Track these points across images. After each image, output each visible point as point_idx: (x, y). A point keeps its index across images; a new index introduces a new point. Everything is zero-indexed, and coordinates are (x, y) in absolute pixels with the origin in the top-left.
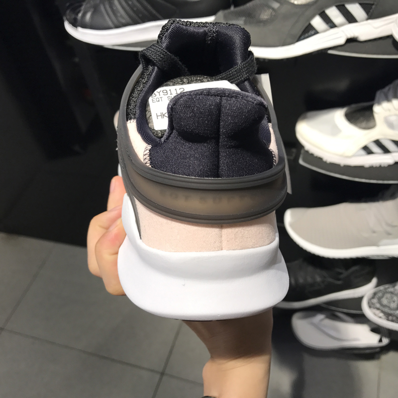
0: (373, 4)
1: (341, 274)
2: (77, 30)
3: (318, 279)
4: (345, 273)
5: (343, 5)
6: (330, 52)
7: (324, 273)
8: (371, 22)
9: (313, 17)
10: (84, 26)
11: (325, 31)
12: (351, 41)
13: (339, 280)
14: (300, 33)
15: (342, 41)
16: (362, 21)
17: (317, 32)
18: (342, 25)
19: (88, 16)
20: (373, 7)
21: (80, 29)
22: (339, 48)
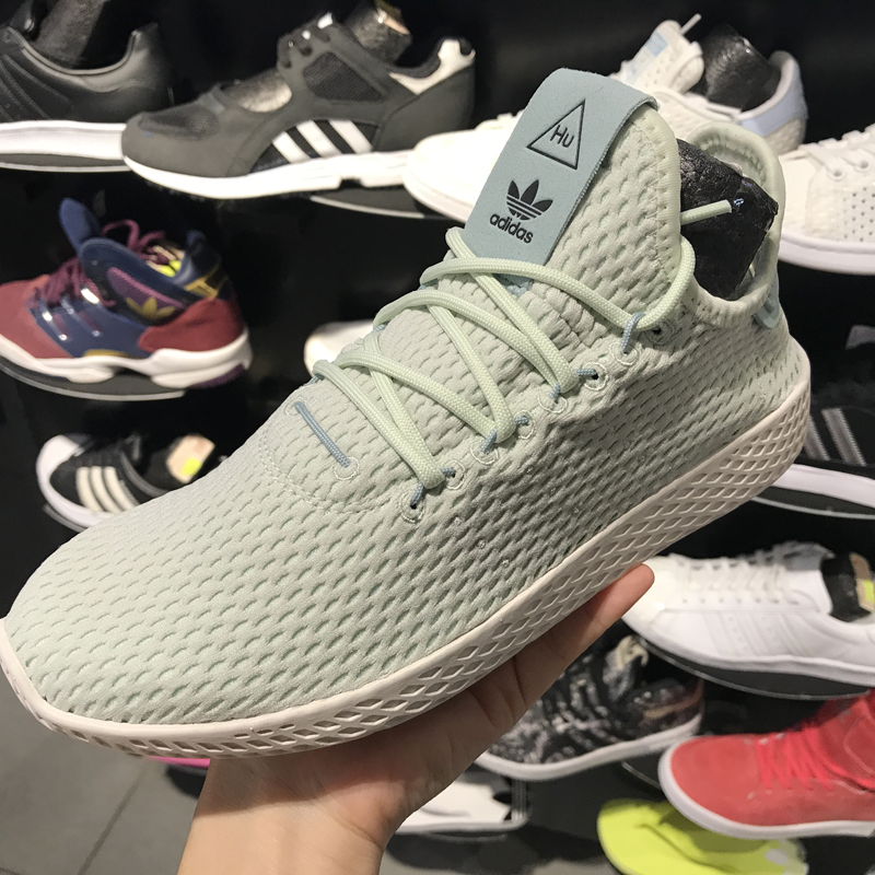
0: (376, 127)
5: (327, 122)
6: (315, 199)
8: (378, 156)
9: (276, 134)
11: (301, 161)
12: (349, 185)
14: (256, 158)
15: (334, 183)
16: (363, 152)
17: (286, 162)
18: (329, 155)
20: (378, 131)
22: (330, 195)
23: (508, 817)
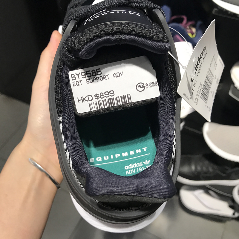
1: (227, 170)
3: (211, 170)
4: (230, 170)
7: (216, 167)
13: (224, 173)
23: (234, 214)
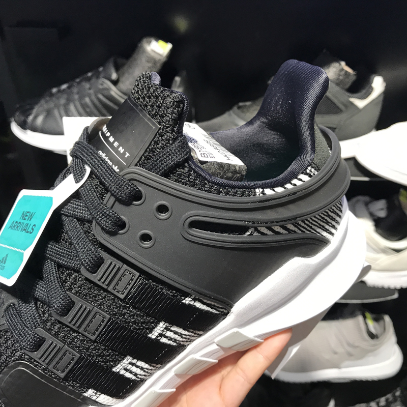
0: (336, 128)
2: (25, 133)
10: (34, 129)
19: (40, 120)
21: (29, 132)
